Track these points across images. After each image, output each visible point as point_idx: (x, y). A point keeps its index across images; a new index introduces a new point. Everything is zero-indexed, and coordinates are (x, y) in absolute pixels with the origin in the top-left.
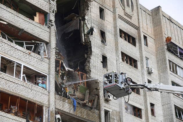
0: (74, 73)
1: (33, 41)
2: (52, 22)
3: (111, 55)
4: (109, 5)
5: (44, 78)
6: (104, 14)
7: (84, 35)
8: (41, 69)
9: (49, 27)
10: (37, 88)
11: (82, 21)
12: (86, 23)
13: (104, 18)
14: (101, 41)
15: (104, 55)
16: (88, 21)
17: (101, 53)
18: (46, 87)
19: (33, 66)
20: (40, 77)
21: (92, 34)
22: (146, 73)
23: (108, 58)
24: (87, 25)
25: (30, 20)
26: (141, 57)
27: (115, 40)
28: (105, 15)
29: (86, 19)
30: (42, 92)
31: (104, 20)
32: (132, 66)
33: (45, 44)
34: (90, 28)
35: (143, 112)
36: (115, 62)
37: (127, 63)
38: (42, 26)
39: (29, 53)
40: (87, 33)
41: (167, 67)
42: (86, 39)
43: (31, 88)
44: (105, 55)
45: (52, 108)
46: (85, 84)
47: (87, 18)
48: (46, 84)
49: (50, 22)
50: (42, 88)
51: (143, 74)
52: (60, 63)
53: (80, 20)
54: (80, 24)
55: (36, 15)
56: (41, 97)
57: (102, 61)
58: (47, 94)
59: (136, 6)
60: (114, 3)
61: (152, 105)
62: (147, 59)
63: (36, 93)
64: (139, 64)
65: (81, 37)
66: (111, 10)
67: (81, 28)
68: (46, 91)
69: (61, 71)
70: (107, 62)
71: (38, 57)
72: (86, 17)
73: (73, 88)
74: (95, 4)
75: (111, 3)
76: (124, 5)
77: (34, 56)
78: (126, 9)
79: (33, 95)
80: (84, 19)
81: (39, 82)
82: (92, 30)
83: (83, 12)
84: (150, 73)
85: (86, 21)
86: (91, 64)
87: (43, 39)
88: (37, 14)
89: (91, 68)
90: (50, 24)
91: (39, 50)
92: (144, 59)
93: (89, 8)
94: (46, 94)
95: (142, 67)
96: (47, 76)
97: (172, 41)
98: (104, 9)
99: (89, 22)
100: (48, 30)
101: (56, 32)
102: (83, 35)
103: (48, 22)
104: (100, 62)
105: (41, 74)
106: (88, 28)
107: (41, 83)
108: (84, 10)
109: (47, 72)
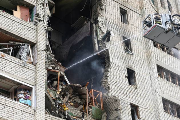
0: (83, 89)
1: (12, 43)
2: (40, 16)
3: (141, 69)
4: (134, 5)
5: (28, 91)
6: (127, 16)
7: (98, 41)
8: (22, 78)
9: (36, 24)
10: (15, 103)
11: (94, 25)
12: (100, 26)
13: (128, 21)
14: (125, 50)
15: (129, 68)
16: (102, 24)
17: (124, 65)
18: (31, 103)
19: (9, 73)
20: (21, 90)
21: (109, 40)
23: (136, 72)
24: (101, 29)
25: (5, 12)
27: (147, 49)
28: (129, 18)
29: (99, 21)
30: (23, 110)
31: (128, 24)
32: (176, 84)
33: (29, 46)
34: (105, 33)
36: (148, 77)
37: (167, 80)
38: (23, 22)
39: (3, 56)
40: (101, 39)
42: (101, 47)
43: (4, 104)
44: (132, 68)
46: (101, 106)
47: (102, 20)
48: (31, 100)
49: (37, 17)
50: (23, 105)
52: (59, 75)
53: (92, 24)
54: (92, 28)
55: (17, 9)
56: (21, 117)
57: (127, 76)
58: (32, 113)
59: (176, 9)
60: (141, 3)
63: (13, 110)
65: (94, 45)
66: (138, 12)
67: (94, 33)
68: (30, 109)
69: (60, 86)
70: (135, 77)
71: (17, 61)
72: (99, 19)
73: (81, 111)
74: (113, 4)
75: (138, 4)
76: (157, 7)
77: (11, 60)
78: (159, 10)
79: (7, 114)
80: (97, 22)
81: (20, 97)
82: (108, 34)
83: (96, 14)
85: (100, 24)
86: (109, 79)
87: (25, 38)
88: (19, 8)
89: (109, 84)
90: (36, 19)
91: (20, 54)
93: (104, 7)
94: (29, 112)
96: (32, 88)
98: (127, 11)
99: (104, 25)
100: (35, 27)
101: (46, 30)
102: (96, 42)
103: (34, 17)
104: (124, 77)
105: (23, 84)
106: (102, 32)
107: (24, 99)
108: (96, 11)
109: (32, 82)
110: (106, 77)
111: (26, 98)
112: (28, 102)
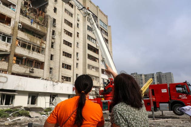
5: (14, 6)
8: (12, 1)
10: (9, 9)
17: (53, 6)
20: (12, 5)
22: (76, 20)
23: (57, 9)
26: (75, 13)
30: (11, 12)
32: (70, 16)
35: (73, 35)
37: (67, 14)
41: (86, 19)
44: (56, 7)
45: (17, 20)
48: (15, 9)
51: (75, 20)
52: (28, 4)
56: (10, 14)
61: (78, 33)
62: (78, 15)
64: (73, 16)
68: (14, 12)
69: (28, 7)
79: (5, 11)
84: (78, 21)
92: (76, 14)
95: (75, 17)
96: (16, 5)
97: (89, 9)
104: (53, 10)
105: (12, 3)
109: (16, 3)
110: (46, 8)
111: (13, 8)
112: (14, 9)
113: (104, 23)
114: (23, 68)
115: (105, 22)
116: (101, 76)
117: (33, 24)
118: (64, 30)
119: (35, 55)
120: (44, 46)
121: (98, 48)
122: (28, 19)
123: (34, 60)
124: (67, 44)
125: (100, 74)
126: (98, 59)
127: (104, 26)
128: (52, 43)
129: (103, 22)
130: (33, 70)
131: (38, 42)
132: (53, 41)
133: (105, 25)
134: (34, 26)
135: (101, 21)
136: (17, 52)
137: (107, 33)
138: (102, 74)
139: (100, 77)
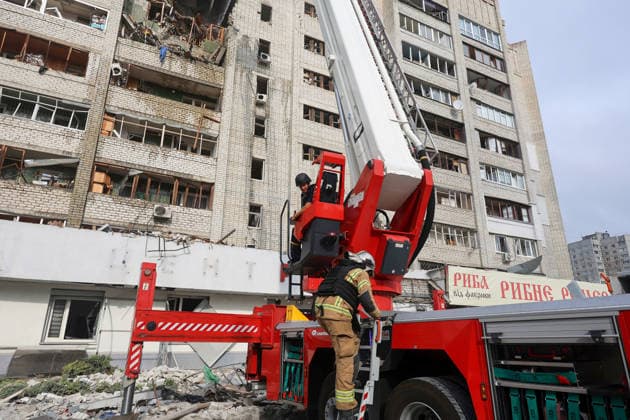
41: (393, 23)
45: (109, 55)
96: (107, 12)
104: (256, 13)
105: (95, 8)
111: (100, 23)
112: (101, 26)
113: (482, 28)
114: (126, 207)
115: (487, 21)
116: (484, 227)
117: (166, 62)
118: (306, 71)
119: (176, 161)
120: (212, 129)
121: (459, 120)
122: (148, 47)
123: (176, 178)
124: (322, 120)
125: (478, 218)
126: (465, 160)
127: (483, 35)
128: (260, 121)
129: (475, 24)
130: (161, 211)
131: (187, 117)
132: (261, 112)
133: (489, 31)
134: (176, 67)
135: (468, 21)
136: (107, 156)
137: (502, 60)
138: (488, 218)
139: (480, 229)
